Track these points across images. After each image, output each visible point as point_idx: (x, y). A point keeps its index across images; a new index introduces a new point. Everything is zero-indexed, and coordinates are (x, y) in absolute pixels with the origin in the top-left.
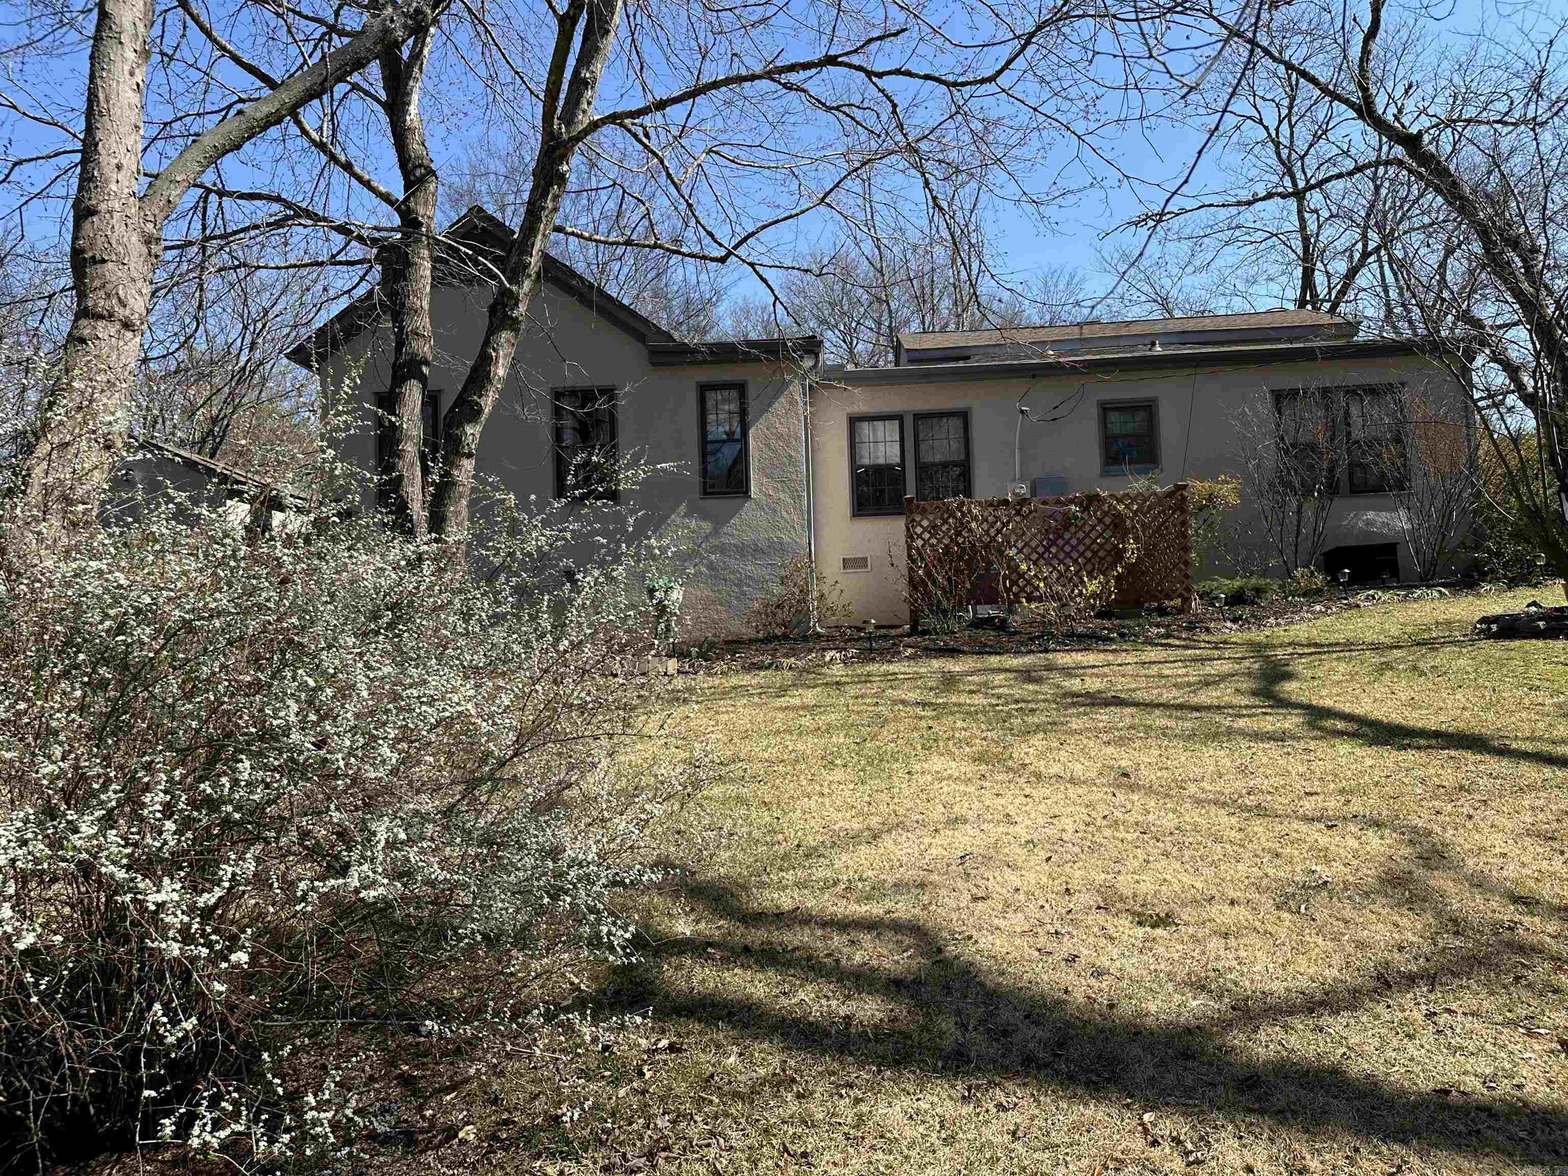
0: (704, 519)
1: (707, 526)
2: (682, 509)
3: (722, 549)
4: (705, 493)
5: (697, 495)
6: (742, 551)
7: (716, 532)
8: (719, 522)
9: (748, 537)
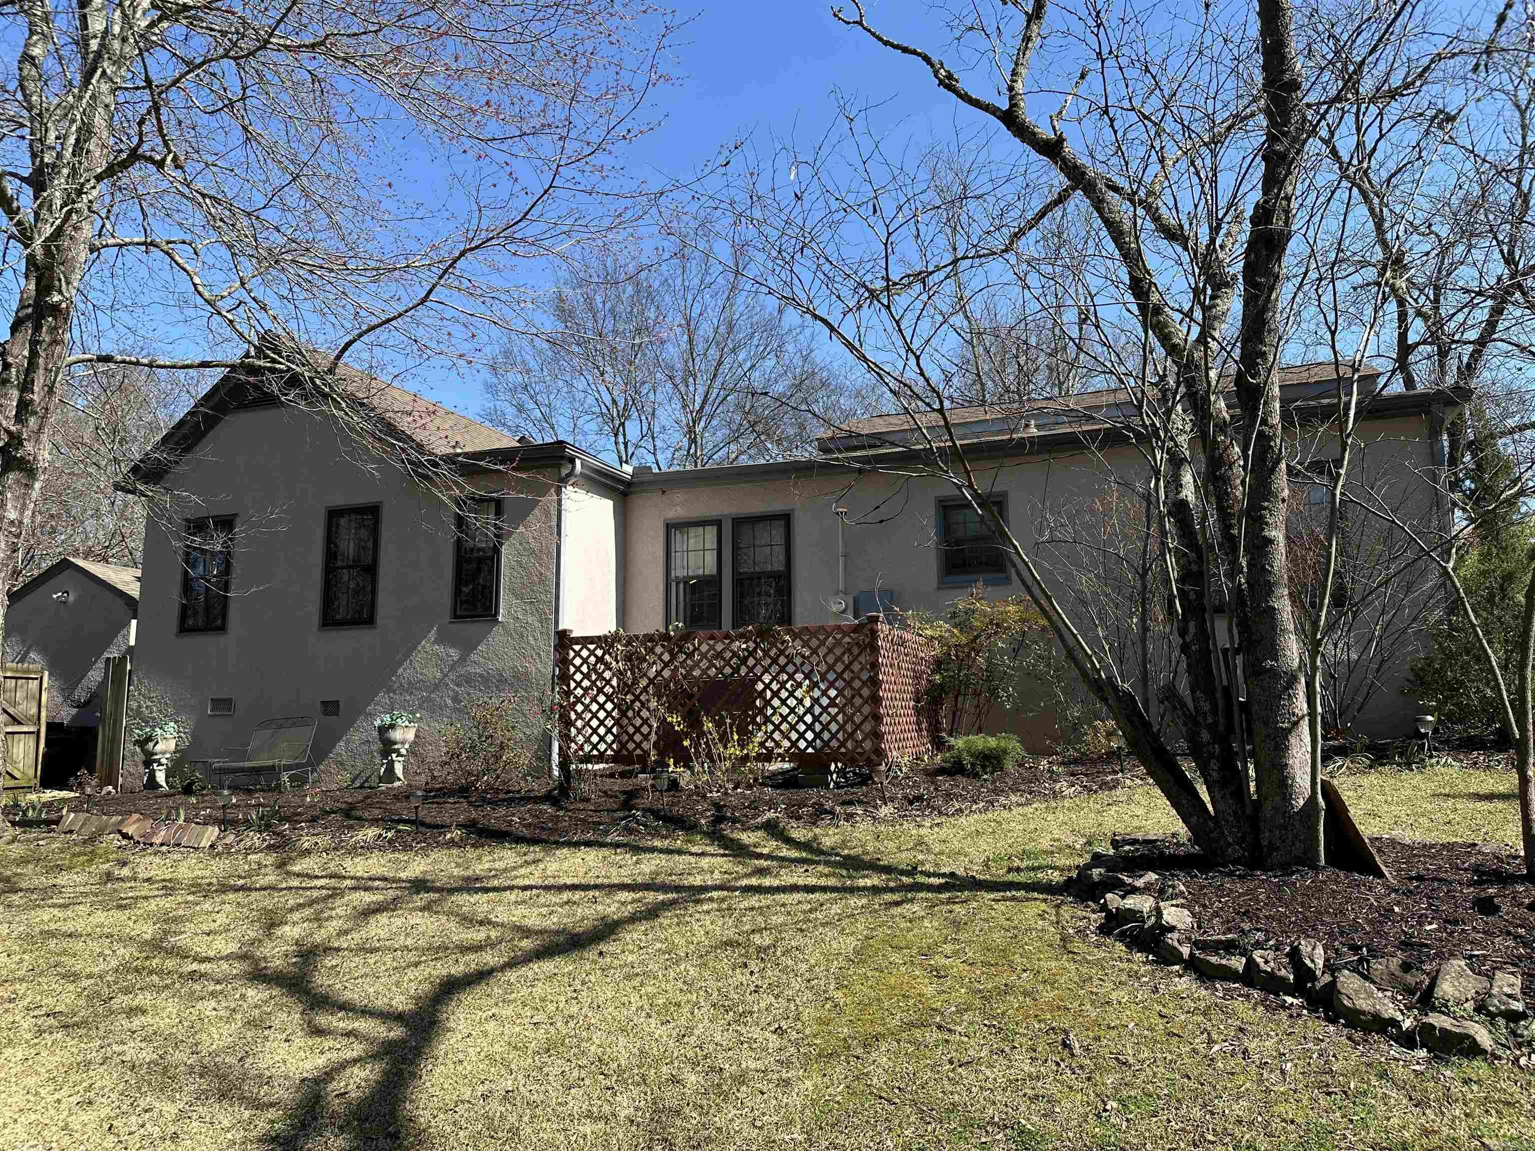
0: (453, 646)
1: (454, 654)
2: (432, 635)
3: (468, 680)
4: (456, 617)
5: (447, 618)
6: (486, 680)
7: (463, 659)
8: (468, 647)
9: (494, 665)
